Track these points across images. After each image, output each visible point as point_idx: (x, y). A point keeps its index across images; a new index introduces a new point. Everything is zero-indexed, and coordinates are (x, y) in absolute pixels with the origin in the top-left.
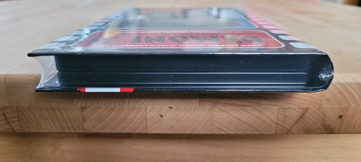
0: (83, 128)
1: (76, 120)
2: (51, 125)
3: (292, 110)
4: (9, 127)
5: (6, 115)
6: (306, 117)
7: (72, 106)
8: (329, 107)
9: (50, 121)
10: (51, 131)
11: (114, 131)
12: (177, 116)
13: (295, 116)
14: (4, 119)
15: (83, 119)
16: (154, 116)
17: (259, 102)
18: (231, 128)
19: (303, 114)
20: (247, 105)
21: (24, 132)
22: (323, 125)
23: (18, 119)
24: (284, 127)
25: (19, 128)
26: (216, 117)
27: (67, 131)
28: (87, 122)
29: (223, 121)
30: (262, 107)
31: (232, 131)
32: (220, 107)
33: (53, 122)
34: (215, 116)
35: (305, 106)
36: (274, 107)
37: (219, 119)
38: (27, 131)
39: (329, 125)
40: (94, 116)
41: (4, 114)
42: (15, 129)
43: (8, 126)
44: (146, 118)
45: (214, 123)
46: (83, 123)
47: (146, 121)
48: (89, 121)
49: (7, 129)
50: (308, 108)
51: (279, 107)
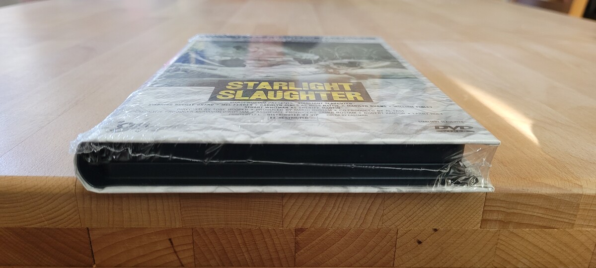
0: (295, 259)
4: (176, 258)
11: (343, 265)
12: (444, 243)
15: (295, 247)
16: (407, 243)
18: (524, 261)
20: (554, 226)
21: (197, 265)
25: (192, 260)
26: (504, 243)
29: (512, 250)
30: (575, 229)
31: (525, 264)
32: (512, 229)
33: (248, 251)
36: (593, 229)
37: (507, 247)
38: (205, 264)
41: (170, 240)
42: (184, 262)
44: (396, 246)
45: (498, 253)
46: (296, 252)
47: (394, 249)
48: (305, 249)
49: (172, 261)
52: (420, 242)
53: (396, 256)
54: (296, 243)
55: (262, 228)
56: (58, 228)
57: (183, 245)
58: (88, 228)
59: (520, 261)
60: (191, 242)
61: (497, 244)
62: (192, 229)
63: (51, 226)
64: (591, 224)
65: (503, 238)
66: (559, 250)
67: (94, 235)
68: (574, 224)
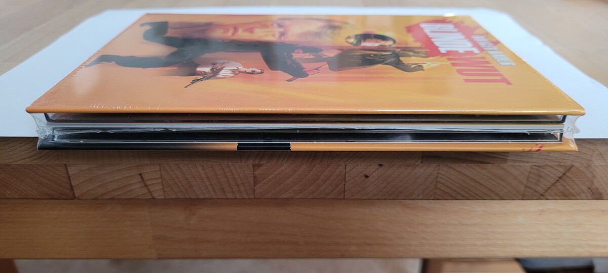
0: (254, 191)
1: (244, 182)
2: (208, 188)
3: (549, 169)
4: (147, 191)
5: (144, 177)
6: (568, 177)
7: (241, 163)
8: (601, 165)
9: (208, 184)
10: (207, 196)
11: (298, 197)
12: (389, 177)
13: (552, 176)
14: (141, 181)
15: (254, 181)
16: (355, 177)
17: (506, 158)
18: (463, 193)
19: (564, 174)
20: (488, 161)
21: (167, 197)
22: (589, 188)
23: (160, 181)
24: (536, 191)
25: (162, 193)
26: (444, 177)
27: (230, 196)
28: (260, 184)
29: (451, 183)
30: (508, 164)
31: (463, 196)
32: (450, 165)
33: (211, 185)
34: (441, 176)
35: (569, 163)
36: (525, 164)
37: (447, 181)
38: (174, 196)
39: (597, 188)
40: (270, 177)
41: (140, 174)
42: (156, 195)
43: (145, 191)
44: (345, 180)
45: (439, 187)
46: (255, 186)
47: (344, 183)
48: (262, 182)
49: (144, 194)
50: (573, 165)
51: (533, 164)
52: (367, 177)
53: (346, 188)
54: (254, 178)
55: (222, 164)
56: (39, 165)
57: (152, 179)
58: (65, 165)
59: (459, 193)
60: (159, 176)
61: (437, 178)
62: (160, 165)
63: (32, 163)
64: (523, 160)
65: (443, 173)
66: (494, 183)
67: (72, 170)
68: (506, 160)
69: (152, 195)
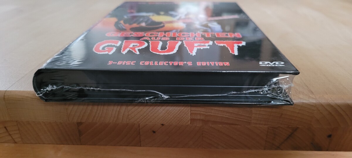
1: (72, 134)
5: (8, 129)
6: (295, 135)
8: (318, 127)
9: (49, 134)
13: (284, 134)
14: (6, 132)
17: (249, 121)
19: (292, 133)
20: (237, 124)
22: (312, 143)
23: (18, 132)
24: (273, 145)
28: (83, 136)
29: (213, 138)
30: (251, 126)
35: (295, 126)
37: (210, 136)
39: (318, 144)
40: (89, 131)
41: (5, 127)
43: (10, 138)
45: (204, 139)
47: (139, 136)
48: (85, 134)
50: (298, 128)
51: (268, 126)
52: (154, 132)
53: (141, 140)
54: (79, 131)
57: (13, 131)
59: (219, 144)
60: (17, 129)
61: (203, 134)
62: (16, 121)
65: (206, 131)
66: (243, 138)
69: (14, 140)
